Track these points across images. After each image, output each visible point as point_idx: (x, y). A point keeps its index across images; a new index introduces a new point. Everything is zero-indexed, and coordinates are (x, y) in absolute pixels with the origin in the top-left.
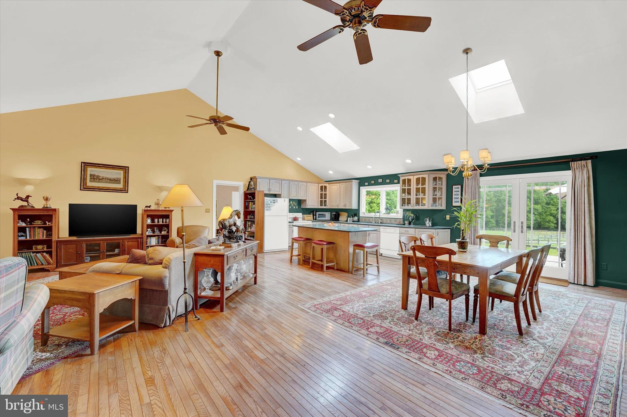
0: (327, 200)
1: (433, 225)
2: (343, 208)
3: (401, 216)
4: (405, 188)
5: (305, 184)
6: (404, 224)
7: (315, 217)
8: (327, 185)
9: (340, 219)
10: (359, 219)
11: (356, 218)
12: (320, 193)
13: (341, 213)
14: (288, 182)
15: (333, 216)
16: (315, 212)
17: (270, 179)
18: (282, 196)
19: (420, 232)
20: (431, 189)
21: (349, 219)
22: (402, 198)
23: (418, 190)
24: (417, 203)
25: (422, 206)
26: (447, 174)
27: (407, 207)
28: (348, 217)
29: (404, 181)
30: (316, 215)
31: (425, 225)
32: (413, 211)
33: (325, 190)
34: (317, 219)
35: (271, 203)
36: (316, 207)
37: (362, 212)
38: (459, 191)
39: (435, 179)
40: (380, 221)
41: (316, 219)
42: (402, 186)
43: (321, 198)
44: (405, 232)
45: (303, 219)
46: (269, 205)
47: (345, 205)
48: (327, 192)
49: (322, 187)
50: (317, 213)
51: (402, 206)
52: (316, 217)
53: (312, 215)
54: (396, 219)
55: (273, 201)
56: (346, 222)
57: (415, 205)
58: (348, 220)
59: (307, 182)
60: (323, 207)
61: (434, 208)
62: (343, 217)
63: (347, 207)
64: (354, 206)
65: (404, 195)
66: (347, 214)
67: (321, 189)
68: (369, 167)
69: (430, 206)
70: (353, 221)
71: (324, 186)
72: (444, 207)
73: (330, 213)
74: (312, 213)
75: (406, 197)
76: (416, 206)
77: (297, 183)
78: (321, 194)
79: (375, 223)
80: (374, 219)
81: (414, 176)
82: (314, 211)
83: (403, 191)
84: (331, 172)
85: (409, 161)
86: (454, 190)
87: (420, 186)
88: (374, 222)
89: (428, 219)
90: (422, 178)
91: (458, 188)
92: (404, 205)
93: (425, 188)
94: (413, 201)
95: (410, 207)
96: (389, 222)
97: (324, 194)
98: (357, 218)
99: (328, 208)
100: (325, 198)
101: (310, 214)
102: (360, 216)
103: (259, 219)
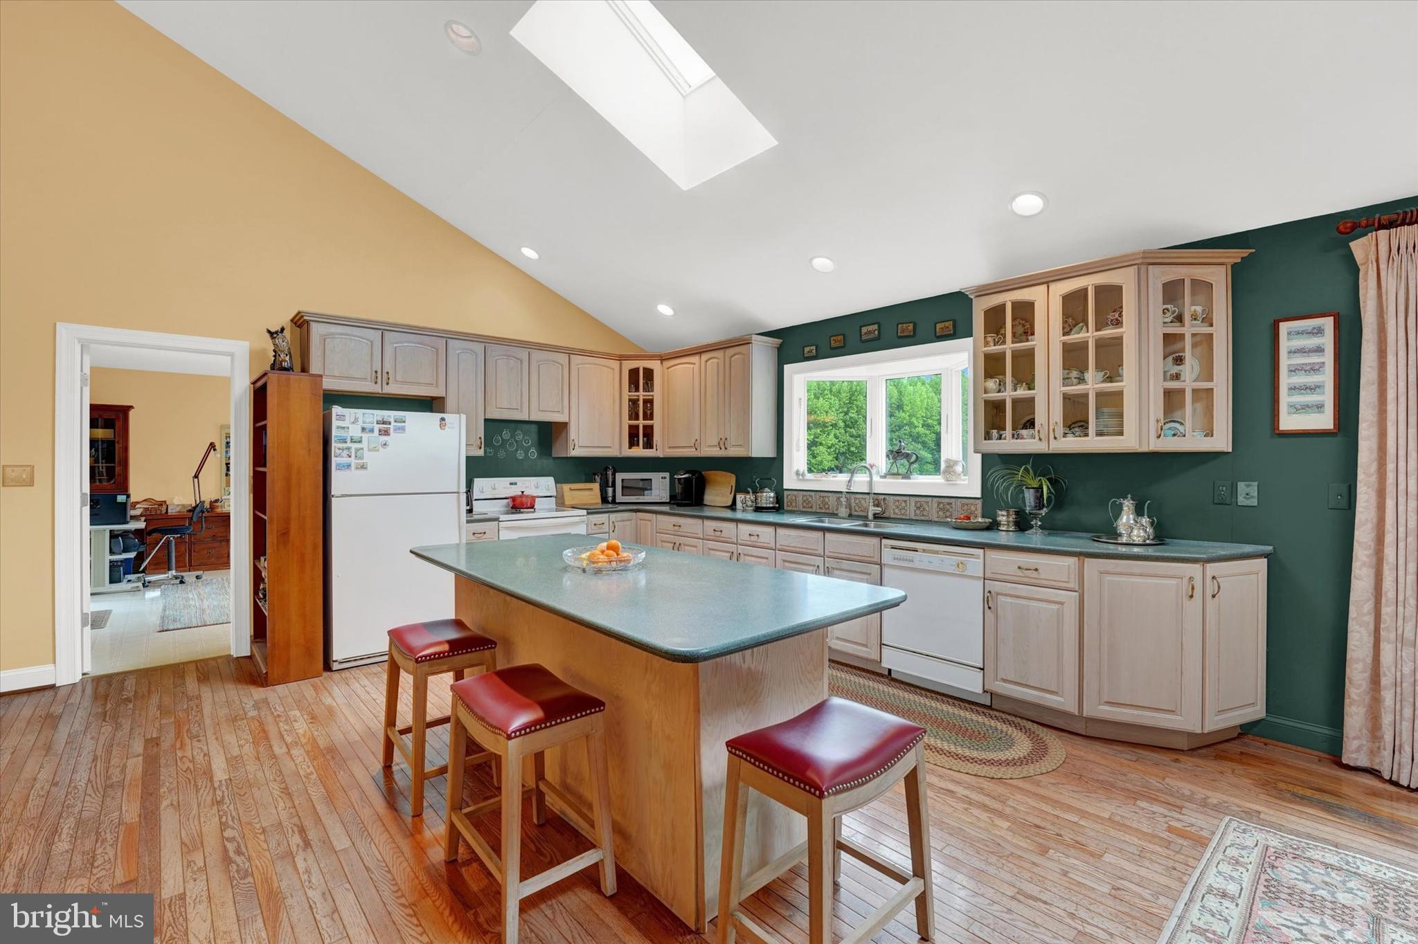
0: (657, 423)
1: (1161, 535)
2: (715, 452)
3: (969, 485)
4: (999, 348)
5: (563, 358)
6: (993, 526)
7: (610, 490)
8: (654, 365)
9: (709, 497)
10: (779, 499)
11: (768, 497)
12: (626, 395)
13: (712, 475)
14: (479, 348)
15: (679, 488)
16: (610, 473)
17: (385, 328)
18: (450, 404)
19: (1108, 578)
20: (1156, 346)
21: (740, 497)
22: (987, 402)
23: (1074, 358)
24: (1076, 422)
25: (1100, 434)
26: (1234, 266)
27: (1008, 444)
28: (739, 489)
29: (995, 318)
30: (614, 485)
31: (1114, 534)
32: (1043, 463)
33: (649, 385)
34: (620, 498)
35: (365, 436)
36: (613, 452)
37: (795, 469)
38: (1319, 350)
39: (1172, 291)
40: (872, 510)
41: (614, 502)
42: (986, 344)
43: (634, 415)
44: (1019, 573)
45: (561, 503)
46: (354, 446)
47: (723, 443)
48: (657, 394)
49: (634, 373)
50: (620, 477)
51: (988, 436)
52: (614, 491)
53: (596, 486)
54: (944, 502)
55: (377, 427)
56: (729, 514)
57: (1060, 430)
58: (739, 505)
59: (570, 352)
60: (639, 452)
61: (1170, 444)
62: (718, 493)
63: (734, 452)
64: (761, 447)
65: (992, 384)
66: (731, 479)
67: (630, 383)
68: (821, 263)
69: (1153, 434)
70: (758, 509)
71: (644, 369)
72: (1221, 441)
73: (667, 475)
74: (598, 478)
75: (1009, 394)
76: (1065, 435)
77: (523, 354)
78: (634, 402)
79: (850, 516)
80: (843, 500)
81: (1052, 286)
82: (606, 469)
83: (992, 366)
84: (665, 310)
85: (1028, 204)
86: (1285, 344)
87: (1089, 335)
88: (843, 512)
89: (1128, 505)
90: (1099, 289)
91: (1319, 331)
92: (995, 432)
93: (1118, 342)
94: (1049, 412)
95: (1029, 444)
96: (911, 512)
97: (645, 401)
98: (772, 494)
99: (660, 454)
100: (649, 415)
101: (592, 481)
102: (787, 484)
103: (294, 513)
